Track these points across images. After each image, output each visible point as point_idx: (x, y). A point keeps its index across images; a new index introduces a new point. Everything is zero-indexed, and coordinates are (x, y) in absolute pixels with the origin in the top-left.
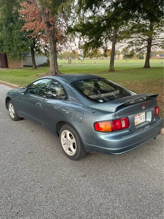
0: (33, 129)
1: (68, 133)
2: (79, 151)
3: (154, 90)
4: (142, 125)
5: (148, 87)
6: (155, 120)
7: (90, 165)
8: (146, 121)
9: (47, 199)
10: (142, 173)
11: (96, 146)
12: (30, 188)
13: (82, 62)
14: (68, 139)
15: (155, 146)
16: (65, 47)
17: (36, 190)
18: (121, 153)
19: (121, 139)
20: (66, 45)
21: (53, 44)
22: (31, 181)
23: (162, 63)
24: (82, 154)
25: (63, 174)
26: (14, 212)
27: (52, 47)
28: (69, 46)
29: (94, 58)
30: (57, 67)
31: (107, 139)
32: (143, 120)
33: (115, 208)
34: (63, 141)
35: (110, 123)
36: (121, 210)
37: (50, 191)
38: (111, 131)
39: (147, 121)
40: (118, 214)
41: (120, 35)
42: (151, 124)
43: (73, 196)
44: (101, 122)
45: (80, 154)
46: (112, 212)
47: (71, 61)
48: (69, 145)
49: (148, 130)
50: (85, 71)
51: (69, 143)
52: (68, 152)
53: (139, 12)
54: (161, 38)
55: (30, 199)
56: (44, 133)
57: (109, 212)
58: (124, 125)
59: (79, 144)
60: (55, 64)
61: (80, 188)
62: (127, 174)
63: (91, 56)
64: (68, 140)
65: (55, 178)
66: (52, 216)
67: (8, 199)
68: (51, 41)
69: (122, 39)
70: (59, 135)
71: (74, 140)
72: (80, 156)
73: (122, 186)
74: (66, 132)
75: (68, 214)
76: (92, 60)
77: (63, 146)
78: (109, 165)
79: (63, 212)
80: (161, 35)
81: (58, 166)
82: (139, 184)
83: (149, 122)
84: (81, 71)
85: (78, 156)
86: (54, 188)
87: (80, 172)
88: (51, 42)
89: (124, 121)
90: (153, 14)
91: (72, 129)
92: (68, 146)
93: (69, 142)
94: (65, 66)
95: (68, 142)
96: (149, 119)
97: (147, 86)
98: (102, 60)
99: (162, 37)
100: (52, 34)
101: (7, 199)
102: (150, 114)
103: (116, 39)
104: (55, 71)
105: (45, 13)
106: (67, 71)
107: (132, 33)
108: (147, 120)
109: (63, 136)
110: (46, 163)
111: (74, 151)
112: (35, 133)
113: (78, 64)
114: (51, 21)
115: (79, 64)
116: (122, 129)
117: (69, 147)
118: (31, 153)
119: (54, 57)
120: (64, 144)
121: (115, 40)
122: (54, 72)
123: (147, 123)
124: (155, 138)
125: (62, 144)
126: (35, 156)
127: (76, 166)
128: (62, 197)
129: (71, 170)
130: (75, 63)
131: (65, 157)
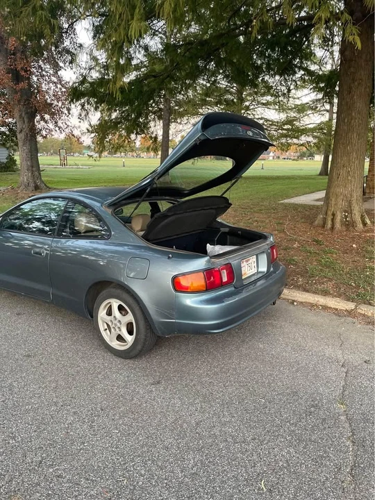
0: (19, 309)
1: (115, 304)
2: (142, 336)
3: (256, 221)
4: (253, 279)
5: (244, 215)
6: (272, 269)
7: (164, 364)
8: (258, 273)
9: (94, 431)
10: (259, 365)
11: (177, 321)
12: (52, 417)
13: (97, 162)
14: (115, 317)
15: (275, 321)
16: (57, 129)
17: (67, 420)
18: (221, 330)
19: (223, 302)
20: (60, 124)
21: (26, 120)
22: (49, 405)
23: (263, 169)
24: (147, 343)
25: (114, 386)
26: (32, 462)
27: (26, 126)
28: (66, 126)
29: (118, 155)
30: (40, 174)
31: (198, 304)
32: (254, 271)
33: (224, 424)
34: (103, 322)
35: (202, 274)
36: (234, 426)
37: (95, 416)
38: (205, 289)
39: (261, 272)
40: (232, 432)
41: (176, 108)
42: (266, 276)
43: (145, 418)
44: (184, 274)
45: (144, 344)
46: (220, 431)
47: (65, 159)
48: (119, 328)
49: (264, 286)
50: (105, 182)
51: (118, 324)
52: (116, 344)
53: (218, 65)
54: (259, 119)
55: (57, 435)
56: (48, 317)
57: (216, 431)
58: (225, 279)
59: (142, 323)
60: (32, 167)
61: (155, 403)
62: (235, 369)
63: (116, 149)
64: (116, 319)
65: (99, 394)
66: (112, 456)
67: (11, 442)
68: (23, 113)
69: (181, 115)
70: (92, 315)
71: (130, 317)
72: (143, 347)
73: (230, 390)
74: (110, 303)
75: (142, 447)
76: (114, 159)
77: (103, 333)
78: (198, 360)
79: (132, 446)
80: (259, 113)
81: (100, 373)
82: (257, 382)
83: (264, 272)
84: (95, 182)
85: (139, 347)
86: (102, 410)
87: (146, 378)
88: (23, 115)
89: (225, 271)
90: (244, 72)
91: (125, 296)
92: (115, 330)
93: (120, 321)
94: (53, 171)
95: (116, 322)
96: (263, 268)
97: (242, 214)
98: (138, 159)
99: (260, 117)
100: (25, 97)
101: (9, 443)
102: (264, 259)
103: (170, 115)
104: (35, 183)
105: (6, 49)
106: (62, 182)
107: (201, 106)
108: (260, 270)
109: (102, 313)
110: (71, 371)
111: (130, 339)
112: (24, 317)
113: (85, 167)
114: (22, 68)
115: (87, 167)
116: (221, 285)
117: (119, 332)
118: (29, 356)
119: (31, 151)
120: (106, 329)
121: (168, 117)
122: (32, 185)
123: (261, 275)
124: (274, 304)
125: (102, 329)
126: (43, 361)
127: (135, 369)
128: (123, 423)
129: (128, 377)
130: (76, 165)
131: (109, 355)
